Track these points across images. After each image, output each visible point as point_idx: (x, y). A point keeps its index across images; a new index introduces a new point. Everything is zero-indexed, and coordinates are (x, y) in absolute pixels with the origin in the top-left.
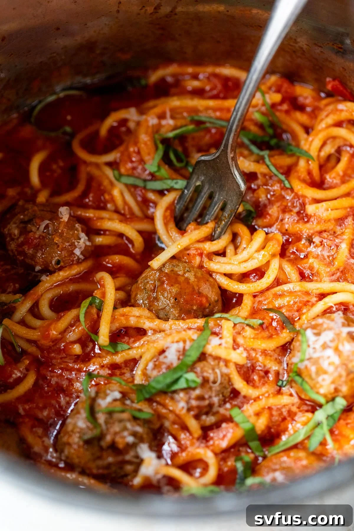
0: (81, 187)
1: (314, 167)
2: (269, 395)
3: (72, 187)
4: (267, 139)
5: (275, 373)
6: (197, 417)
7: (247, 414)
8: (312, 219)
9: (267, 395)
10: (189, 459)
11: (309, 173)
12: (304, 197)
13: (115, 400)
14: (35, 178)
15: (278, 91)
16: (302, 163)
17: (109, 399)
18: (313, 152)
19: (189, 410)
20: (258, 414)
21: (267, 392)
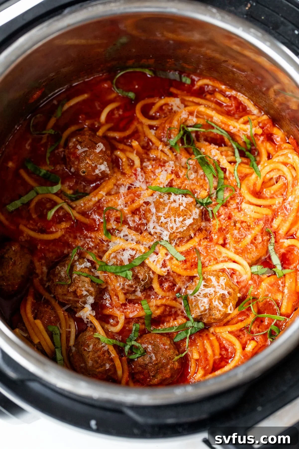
0: (128, 133)
1: (259, 182)
2: (169, 298)
3: (123, 130)
4: (245, 150)
5: (179, 288)
6: (125, 294)
7: (151, 304)
8: (242, 212)
9: (167, 298)
10: (111, 314)
11: (255, 184)
12: (244, 198)
13: (86, 267)
14: (103, 117)
15: (262, 128)
16: (254, 176)
17: (83, 266)
18: (263, 174)
19: (123, 289)
20: (158, 307)
21: (169, 296)
